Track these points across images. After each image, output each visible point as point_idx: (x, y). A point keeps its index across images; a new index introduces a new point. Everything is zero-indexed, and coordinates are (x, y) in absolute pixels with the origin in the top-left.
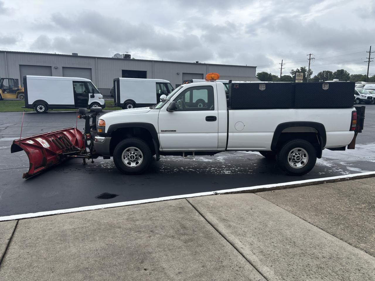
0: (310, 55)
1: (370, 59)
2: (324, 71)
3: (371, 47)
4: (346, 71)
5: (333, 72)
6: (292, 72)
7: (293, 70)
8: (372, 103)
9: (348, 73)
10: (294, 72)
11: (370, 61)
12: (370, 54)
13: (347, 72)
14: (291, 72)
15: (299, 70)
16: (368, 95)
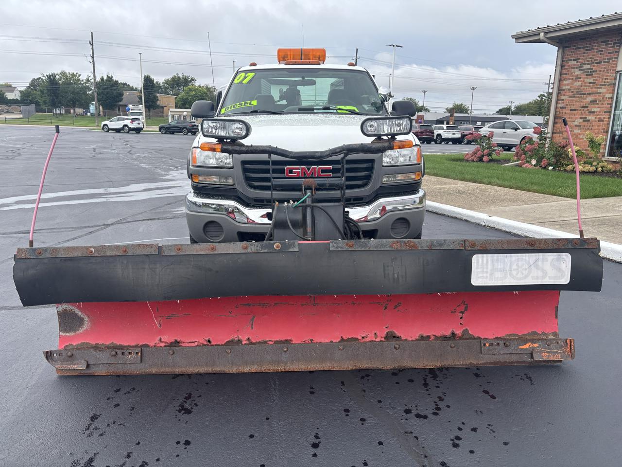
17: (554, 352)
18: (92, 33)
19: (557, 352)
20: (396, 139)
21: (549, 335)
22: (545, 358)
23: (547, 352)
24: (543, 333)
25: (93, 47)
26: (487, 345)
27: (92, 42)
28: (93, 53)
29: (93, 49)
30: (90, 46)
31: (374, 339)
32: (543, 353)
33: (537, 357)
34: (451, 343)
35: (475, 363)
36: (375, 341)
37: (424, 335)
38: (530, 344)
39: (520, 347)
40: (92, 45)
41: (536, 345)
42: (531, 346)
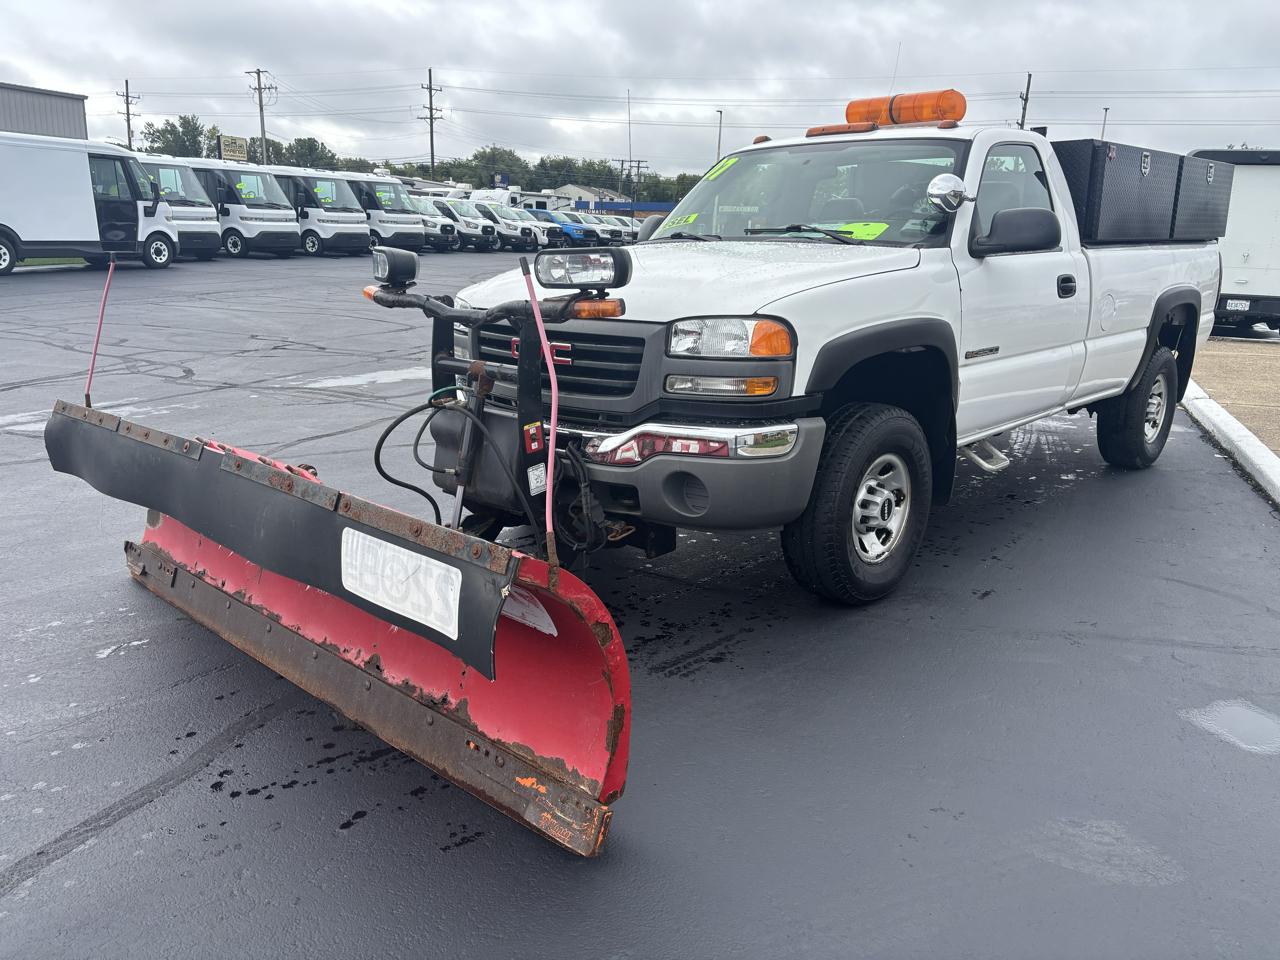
0: (258, 72)
1: (434, 111)
2: (253, 139)
3: (430, 70)
4: (322, 144)
5: (285, 144)
6: (150, 133)
7: (150, 125)
8: (528, 248)
9: (329, 151)
10: (158, 131)
11: (435, 119)
12: (431, 97)
13: (328, 148)
14: (146, 131)
15: (173, 126)
16: (521, 224)
17: (564, 821)
18: (1030, 76)
19: (569, 825)
20: (608, 294)
21: (583, 783)
22: (542, 826)
23: (555, 816)
24: (575, 771)
25: (1025, 104)
26: (472, 745)
27: (1027, 95)
28: (1023, 117)
29: (1024, 109)
30: (1021, 103)
31: (353, 660)
32: (545, 814)
33: (530, 816)
34: (429, 715)
35: (450, 773)
36: (352, 663)
37: (411, 683)
38: (534, 780)
39: (518, 779)
40: (1026, 100)
41: (543, 789)
42: (534, 786)
